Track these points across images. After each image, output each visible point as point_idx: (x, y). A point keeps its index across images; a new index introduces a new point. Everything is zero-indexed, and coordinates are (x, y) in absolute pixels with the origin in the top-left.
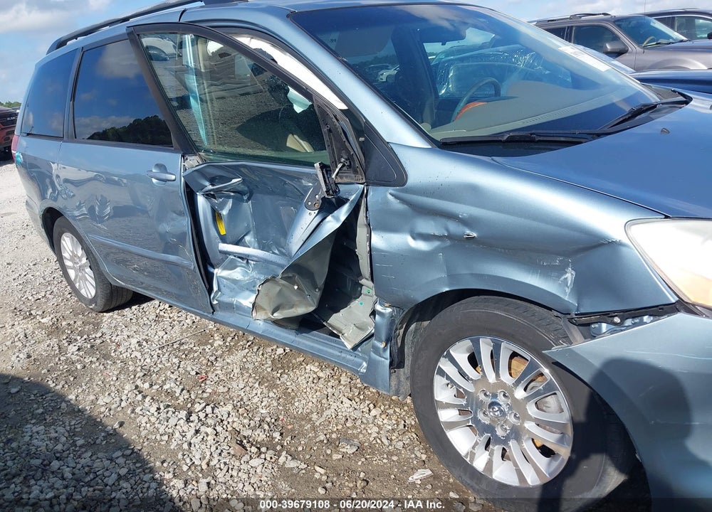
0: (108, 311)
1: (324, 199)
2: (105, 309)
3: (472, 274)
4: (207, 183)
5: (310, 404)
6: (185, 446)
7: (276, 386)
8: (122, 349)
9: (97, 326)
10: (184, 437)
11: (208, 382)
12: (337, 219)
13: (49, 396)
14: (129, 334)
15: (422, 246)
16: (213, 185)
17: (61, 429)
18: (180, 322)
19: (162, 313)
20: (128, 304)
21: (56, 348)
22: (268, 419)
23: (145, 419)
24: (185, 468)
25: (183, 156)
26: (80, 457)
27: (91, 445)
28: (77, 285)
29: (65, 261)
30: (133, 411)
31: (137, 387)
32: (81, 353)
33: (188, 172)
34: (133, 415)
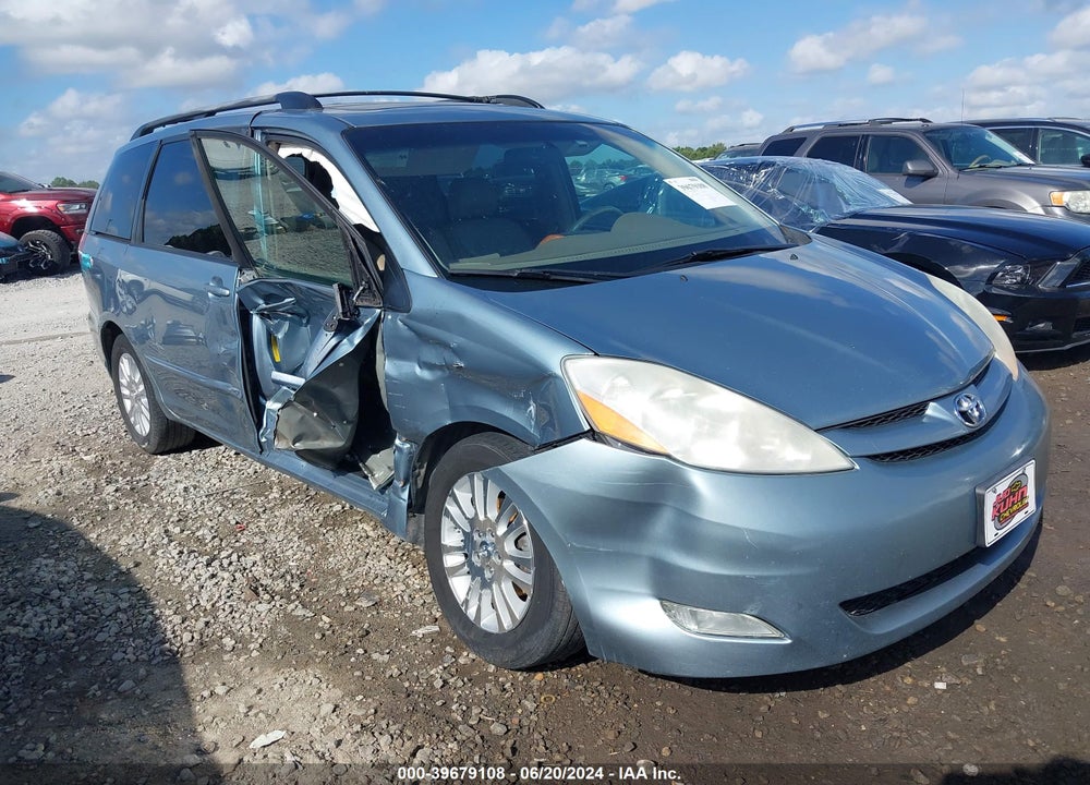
0: (161, 454)
1: (339, 320)
2: (160, 450)
3: (468, 407)
4: (261, 302)
5: (346, 561)
6: (196, 588)
7: (315, 541)
8: (164, 493)
9: (145, 468)
10: (198, 580)
11: (245, 532)
12: (351, 342)
13: (69, 534)
14: (178, 479)
15: (426, 374)
16: (267, 304)
17: (72, 564)
18: (240, 471)
19: (224, 461)
20: (189, 448)
21: (92, 487)
22: (294, 572)
23: (165, 561)
24: (189, 607)
25: (240, 270)
26: (84, 590)
27: (100, 582)
28: (132, 419)
29: (122, 388)
30: (153, 553)
31: (166, 531)
32: (117, 495)
33: (242, 287)
34: (152, 557)
